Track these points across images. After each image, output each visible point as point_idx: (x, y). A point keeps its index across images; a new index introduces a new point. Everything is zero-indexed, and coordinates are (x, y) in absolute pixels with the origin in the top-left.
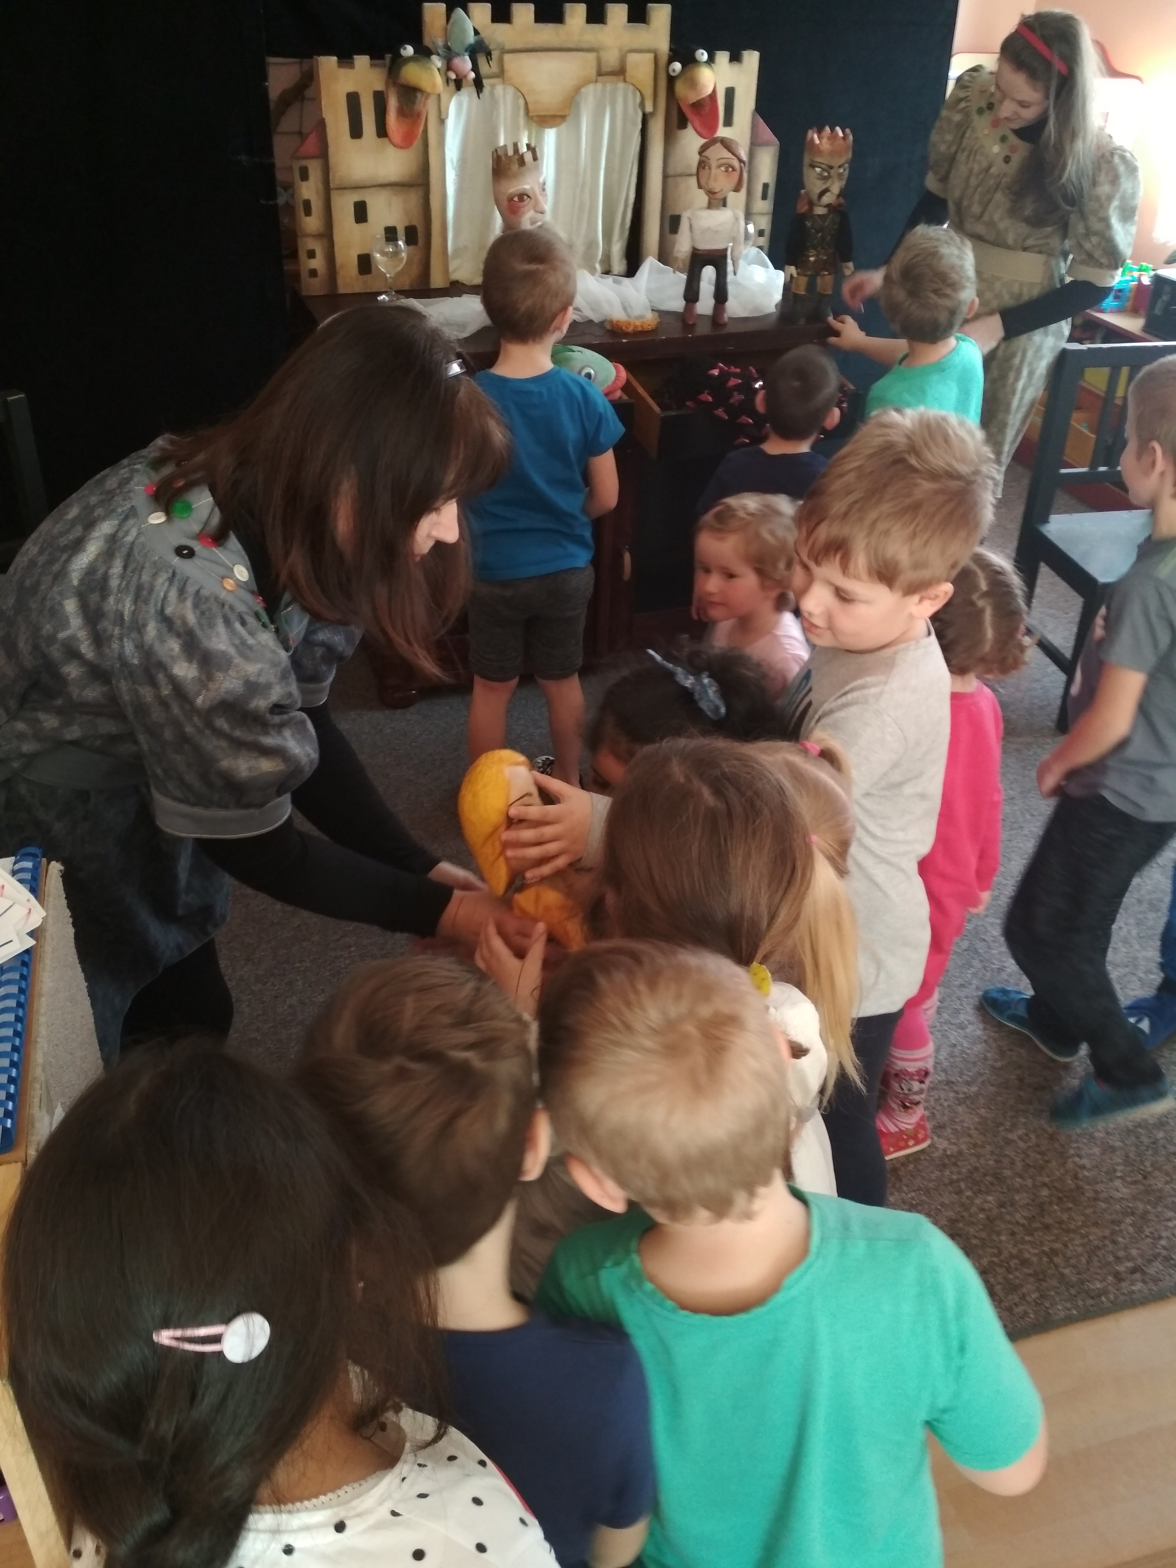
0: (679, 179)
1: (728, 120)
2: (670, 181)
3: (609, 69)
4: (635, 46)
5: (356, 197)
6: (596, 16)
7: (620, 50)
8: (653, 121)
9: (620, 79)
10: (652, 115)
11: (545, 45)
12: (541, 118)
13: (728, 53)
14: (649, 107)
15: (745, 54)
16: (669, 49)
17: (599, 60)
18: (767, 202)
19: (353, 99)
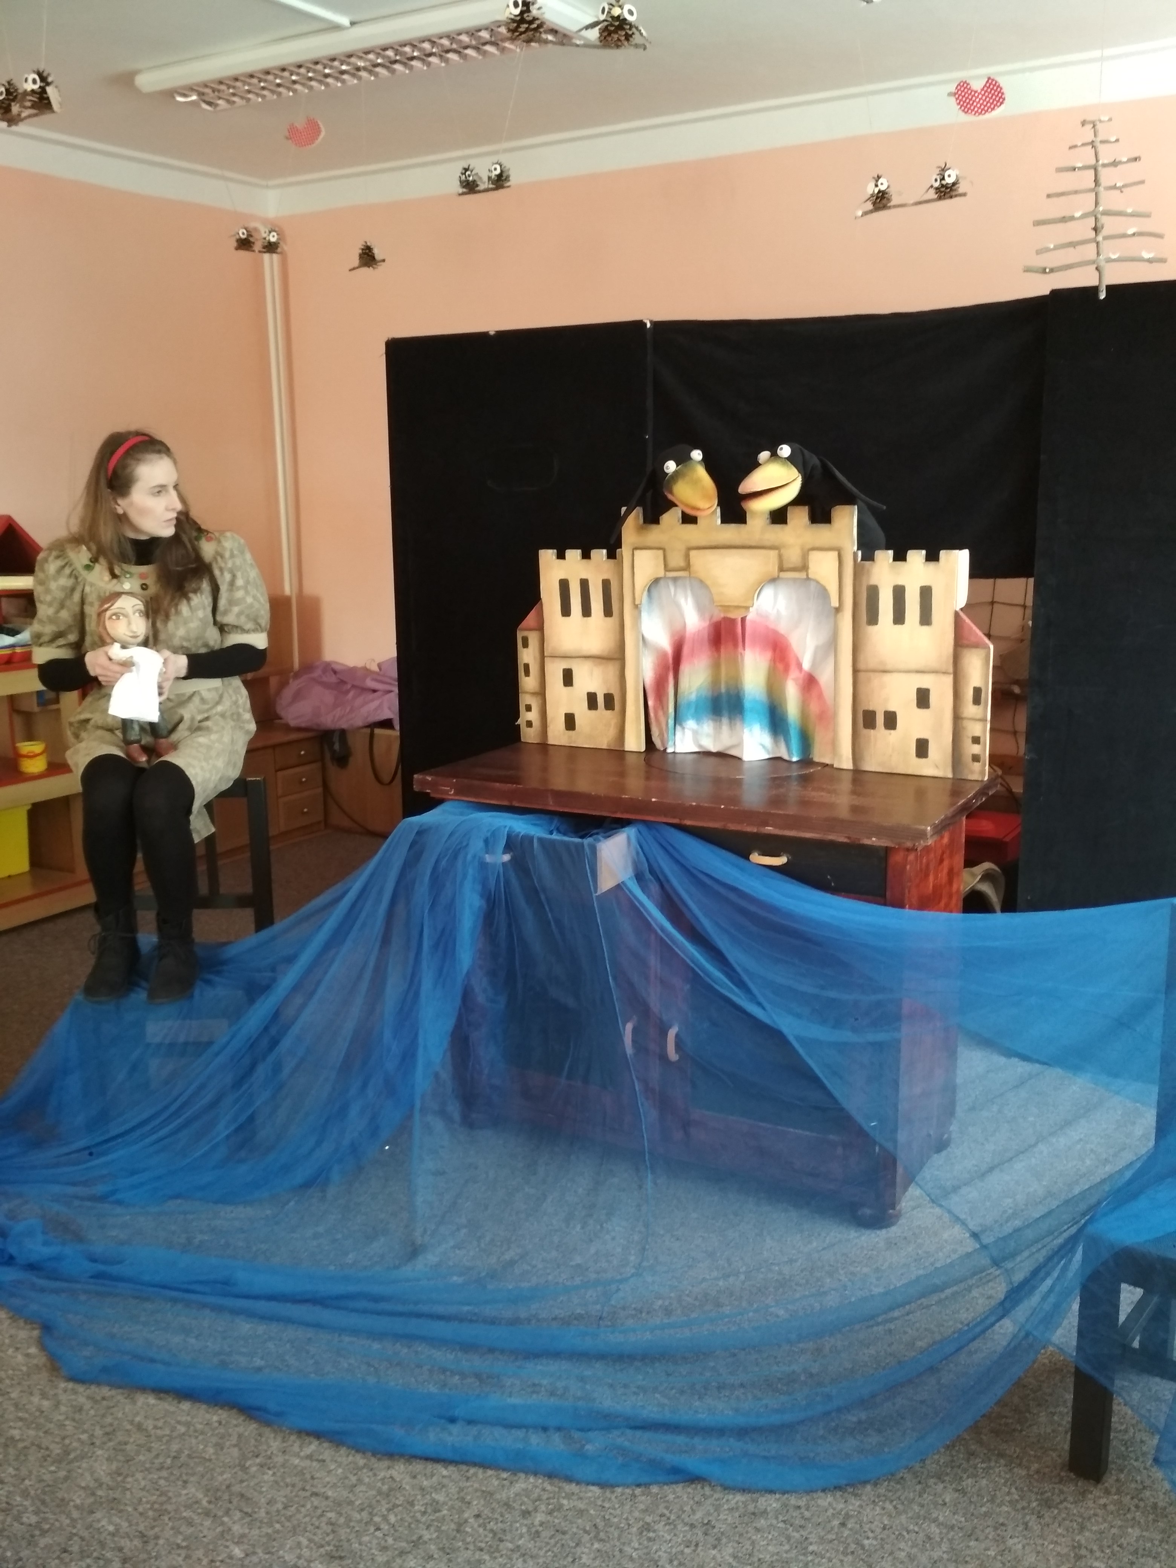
0: (871, 674)
1: (926, 618)
2: (862, 676)
3: (791, 566)
4: (818, 544)
5: (565, 665)
7: (802, 549)
8: (839, 615)
9: (803, 575)
10: (838, 610)
11: (728, 543)
12: (726, 608)
13: (924, 552)
14: (835, 603)
15: (943, 553)
16: (855, 548)
17: (780, 557)
18: (981, 707)
19: (564, 585)
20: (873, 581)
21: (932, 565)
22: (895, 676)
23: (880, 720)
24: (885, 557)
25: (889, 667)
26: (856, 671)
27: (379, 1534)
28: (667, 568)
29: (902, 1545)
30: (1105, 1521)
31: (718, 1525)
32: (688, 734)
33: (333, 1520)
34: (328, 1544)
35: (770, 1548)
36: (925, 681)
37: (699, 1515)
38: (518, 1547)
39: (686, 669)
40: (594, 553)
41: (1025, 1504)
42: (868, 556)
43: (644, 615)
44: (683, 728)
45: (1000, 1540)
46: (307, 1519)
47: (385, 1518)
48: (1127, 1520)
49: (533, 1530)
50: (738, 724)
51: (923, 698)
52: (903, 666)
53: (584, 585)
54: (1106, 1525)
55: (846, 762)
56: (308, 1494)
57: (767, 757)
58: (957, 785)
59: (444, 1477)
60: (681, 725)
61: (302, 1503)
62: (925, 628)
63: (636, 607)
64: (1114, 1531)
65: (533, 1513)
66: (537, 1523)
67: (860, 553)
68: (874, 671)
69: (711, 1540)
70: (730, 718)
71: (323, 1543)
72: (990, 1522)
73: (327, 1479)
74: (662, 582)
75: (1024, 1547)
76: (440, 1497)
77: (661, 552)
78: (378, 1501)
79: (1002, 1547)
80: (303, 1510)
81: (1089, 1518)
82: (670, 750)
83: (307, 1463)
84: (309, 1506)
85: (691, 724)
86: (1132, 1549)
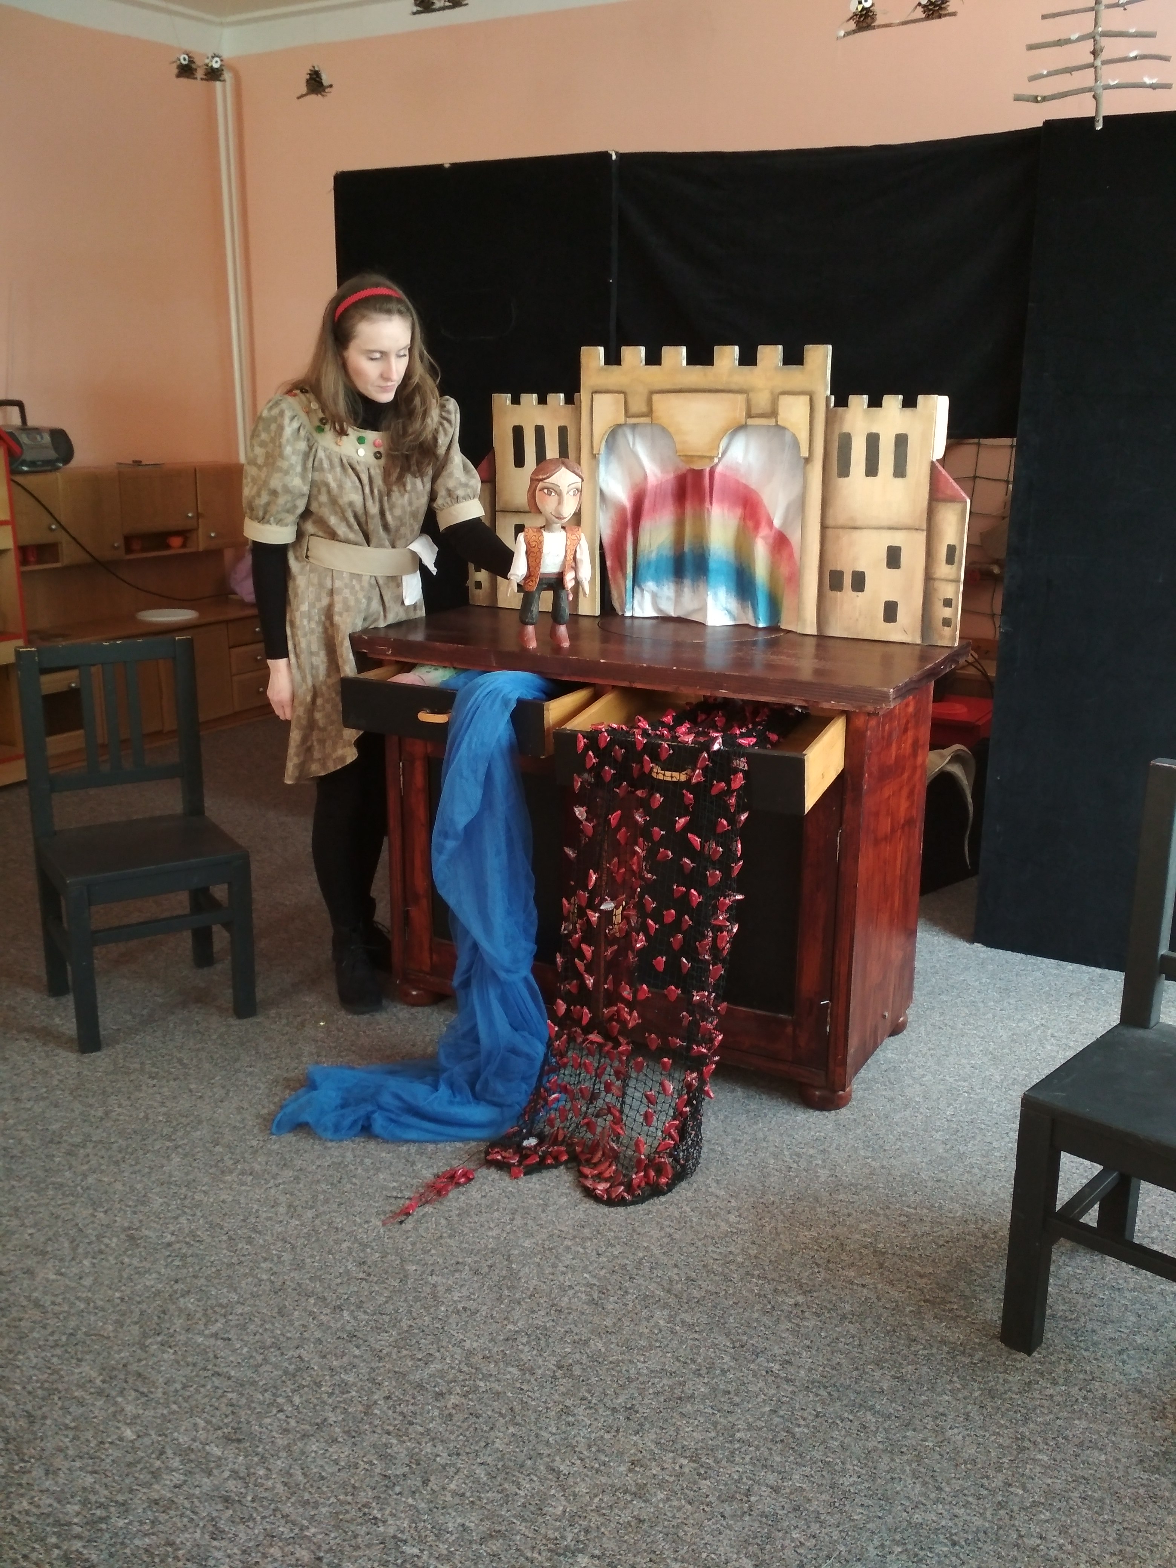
0: (841, 531)
1: (900, 471)
2: (830, 533)
3: (760, 411)
4: (788, 387)
5: (517, 520)
6: (748, 359)
7: (772, 393)
8: (809, 467)
9: (772, 422)
10: (808, 460)
11: (693, 387)
12: (689, 458)
13: (901, 397)
14: (805, 453)
15: (921, 398)
16: (828, 393)
17: (748, 401)
18: (954, 567)
19: (518, 432)
20: (846, 429)
21: (908, 411)
22: (865, 533)
23: (848, 580)
24: (859, 402)
25: (858, 524)
26: (824, 527)
27: (281, 1416)
28: (627, 414)
29: (835, 1434)
30: (1051, 1412)
31: (641, 1410)
32: (647, 596)
33: (234, 1401)
34: (227, 1425)
35: (695, 1434)
36: (897, 539)
37: (621, 1399)
38: (429, 1430)
39: (646, 525)
40: (551, 397)
41: (966, 1393)
42: (842, 402)
43: (602, 467)
44: (642, 590)
45: (939, 1431)
46: (206, 1400)
47: (289, 1400)
48: (1074, 1412)
49: (447, 1412)
50: (702, 586)
51: (893, 558)
52: (874, 523)
53: (540, 431)
54: (1052, 1416)
55: (811, 629)
56: (209, 1374)
57: (732, 623)
58: (925, 651)
59: (355, 1357)
60: (640, 586)
61: (202, 1382)
62: (899, 481)
63: (594, 456)
64: (1059, 1422)
65: (447, 1396)
66: (449, 1405)
67: (833, 398)
68: (843, 528)
69: (634, 1425)
70: (693, 581)
71: (221, 1424)
72: (929, 1411)
73: (231, 1358)
74: (620, 432)
75: (964, 1437)
76: (350, 1378)
77: (622, 396)
78: (284, 1382)
79: (940, 1439)
80: (202, 1390)
81: (1034, 1410)
82: (628, 614)
83: (212, 1341)
84: (209, 1387)
85: (650, 585)
86: (1077, 1441)
